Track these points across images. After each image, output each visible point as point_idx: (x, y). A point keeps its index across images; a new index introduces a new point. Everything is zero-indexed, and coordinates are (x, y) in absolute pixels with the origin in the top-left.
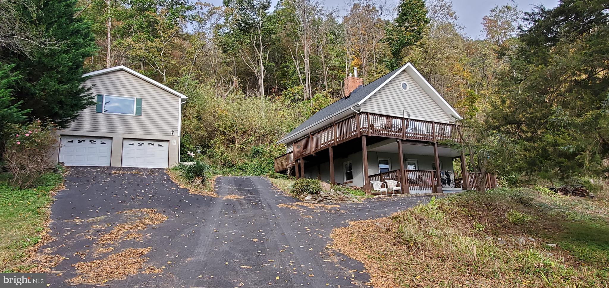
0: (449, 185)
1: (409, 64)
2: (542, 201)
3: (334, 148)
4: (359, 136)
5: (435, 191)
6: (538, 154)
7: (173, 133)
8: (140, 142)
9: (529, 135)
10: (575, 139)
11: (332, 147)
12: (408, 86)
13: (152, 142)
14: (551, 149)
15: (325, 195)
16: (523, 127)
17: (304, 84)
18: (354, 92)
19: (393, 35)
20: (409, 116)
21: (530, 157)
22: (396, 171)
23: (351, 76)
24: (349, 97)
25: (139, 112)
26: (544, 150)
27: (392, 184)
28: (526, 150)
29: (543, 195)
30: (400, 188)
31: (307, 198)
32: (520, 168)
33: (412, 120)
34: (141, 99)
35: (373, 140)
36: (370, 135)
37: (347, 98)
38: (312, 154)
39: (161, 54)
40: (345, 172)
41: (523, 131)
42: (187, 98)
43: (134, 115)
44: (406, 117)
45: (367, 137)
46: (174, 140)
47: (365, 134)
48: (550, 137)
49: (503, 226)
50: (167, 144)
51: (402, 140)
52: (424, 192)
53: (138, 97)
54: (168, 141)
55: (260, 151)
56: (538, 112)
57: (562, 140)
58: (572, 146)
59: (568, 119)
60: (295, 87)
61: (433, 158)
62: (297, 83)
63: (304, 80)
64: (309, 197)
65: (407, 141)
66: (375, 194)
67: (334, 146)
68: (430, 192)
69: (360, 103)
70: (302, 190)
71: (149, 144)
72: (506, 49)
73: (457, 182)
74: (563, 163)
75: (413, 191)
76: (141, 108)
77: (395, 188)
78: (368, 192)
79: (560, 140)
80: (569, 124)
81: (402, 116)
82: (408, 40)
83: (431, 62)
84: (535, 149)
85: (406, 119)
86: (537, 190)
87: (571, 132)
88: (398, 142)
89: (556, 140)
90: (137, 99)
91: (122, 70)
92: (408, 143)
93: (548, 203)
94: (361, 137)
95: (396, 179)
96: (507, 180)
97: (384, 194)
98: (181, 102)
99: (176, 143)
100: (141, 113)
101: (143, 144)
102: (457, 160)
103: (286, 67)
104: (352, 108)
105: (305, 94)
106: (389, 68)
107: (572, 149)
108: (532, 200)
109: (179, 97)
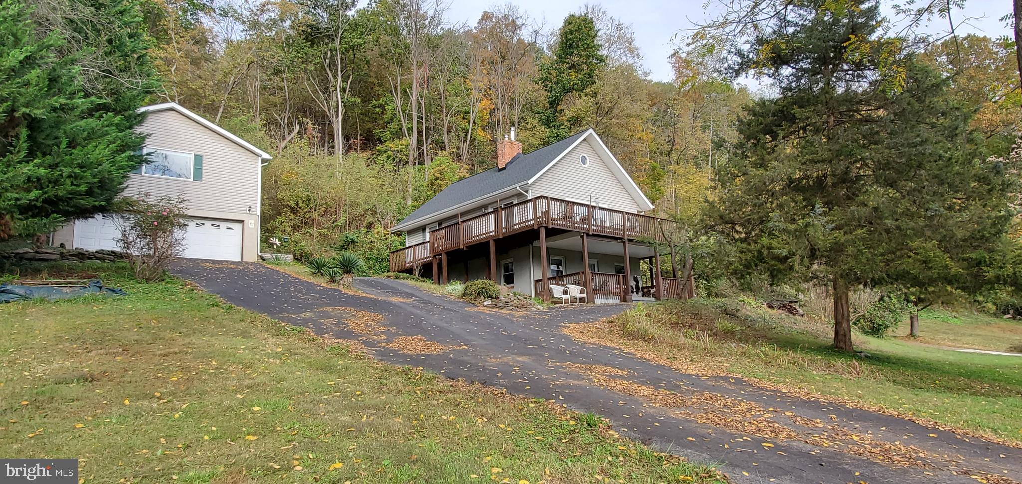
0: (637, 294)
1: (591, 131)
2: (747, 313)
3: (497, 241)
4: (536, 227)
5: (624, 300)
6: (753, 257)
7: (249, 210)
8: (198, 221)
9: (743, 235)
10: (788, 243)
11: (494, 240)
12: (588, 160)
13: (217, 223)
14: (765, 253)
15: (506, 300)
16: (738, 228)
17: (409, 136)
18: (511, 162)
19: (550, 74)
20: (597, 202)
21: (746, 260)
22: (578, 274)
23: (506, 139)
24: (504, 169)
25: (198, 175)
26: (760, 253)
27: (575, 291)
28: (741, 252)
29: (748, 308)
30: (585, 295)
31: (485, 304)
32: (736, 271)
33: (601, 208)
34: (201, 156)
35: (552, 232)
36: (551, 226)
37: (500, 170)
38: (461, 247)
39: (173, 70)
40: (503, 274)
41: (737, 231)
42: (272, 158)
43: (192, 179)
44: (594, 204)
45: (547, 228)
46: (252, 221)
47: (544, 225)
48: (765, 240)
49: (714, 334)
50: (239, 225)
51: (588, 234)
52: (611, 301)
53: (197, 153)
54: (242, 221)
55: (356, 240)
56: (755, 213)
57: (776, 244)
58: (785, 251)
59: (782, 225)
60: (397, 141)
61: (622, 258)
62: (398, 134)
63: (410, 129)
64: (488, 302)
65: (594, 235)
66: (556, 303)
67: (499, 239)
68: (618, 301)
69: (531, 181)
70: (479, 294)
71: (212, 225)
72: (724, 141)
73: (646, 290)
74: (776, 266)
75: (599, 301)
76: (201, 169)
77: (579, 296)
78: (547, 300)
79: (775, 244)
80: (784, 229)
81: (588, 203)
82: (574, 85)
83: (604, 120)
84: (750, 252)
85: (592, 206)
86: (741, 301)
87: (785, 237)
88: (582, 237)
89: (771, 244)
90: (196, 156)
91: (172, 109)
92: (594, 238)
93: (754, 316)
94: (539, 228)
95: (579, 284)
96: (706, 289)
97: (567, 302)
98: (262, 163)
99: (253, 223)
100: (201, 178)
101: (203, 224)
102: (645, 262)
103: (380, 106)
104: (518, 188)
105: (411, 152)
106: (545, 124)
107: (785, 253)
108: (738, 311)
109: (258, 155)
